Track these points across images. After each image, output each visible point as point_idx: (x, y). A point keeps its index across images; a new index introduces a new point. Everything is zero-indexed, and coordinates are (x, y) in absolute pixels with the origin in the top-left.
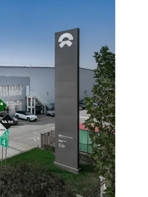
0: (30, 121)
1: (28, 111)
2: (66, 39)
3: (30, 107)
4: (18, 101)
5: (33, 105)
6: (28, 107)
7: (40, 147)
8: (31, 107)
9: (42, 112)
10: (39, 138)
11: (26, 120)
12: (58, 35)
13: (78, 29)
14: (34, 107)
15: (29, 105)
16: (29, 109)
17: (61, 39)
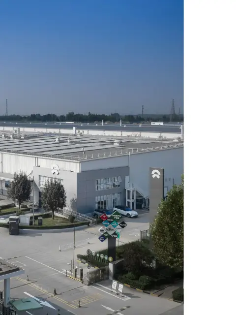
0: (131, 217)
1: (127, 205)
2: (156, 173)
3: (129, 201)
4: (116, 194)
5: (133, 198)
6: (127, 200)
7: (140, 241)
8: (131, 201)
9: (143, 206)
10: (139, 235)
11: (126, 216)
12: (152, 169)
13: (163, 169)
14: (134, 201)
15: (129, 198)
16: (129, 203)
17: (153, 172)
